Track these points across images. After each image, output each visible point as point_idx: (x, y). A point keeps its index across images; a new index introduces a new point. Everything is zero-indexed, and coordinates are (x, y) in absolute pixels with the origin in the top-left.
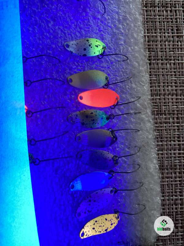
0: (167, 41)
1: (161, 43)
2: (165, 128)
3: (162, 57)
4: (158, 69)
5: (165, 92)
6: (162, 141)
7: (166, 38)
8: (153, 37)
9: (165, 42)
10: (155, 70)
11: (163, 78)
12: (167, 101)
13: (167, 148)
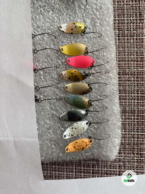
0: (132, 23)
1: (127, 25)
2: (128, 84)
3: (127, 34)
4: (124, 43)
5: (129, 59)
6: (125, 93)
7: (131, 21)
8: (122, 20)
9: (130, 23)
10: (122, 44)
11: (128, 49)
12: (130, 65)
13: (129, 98)
